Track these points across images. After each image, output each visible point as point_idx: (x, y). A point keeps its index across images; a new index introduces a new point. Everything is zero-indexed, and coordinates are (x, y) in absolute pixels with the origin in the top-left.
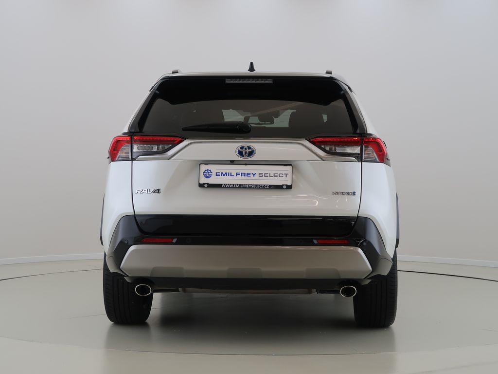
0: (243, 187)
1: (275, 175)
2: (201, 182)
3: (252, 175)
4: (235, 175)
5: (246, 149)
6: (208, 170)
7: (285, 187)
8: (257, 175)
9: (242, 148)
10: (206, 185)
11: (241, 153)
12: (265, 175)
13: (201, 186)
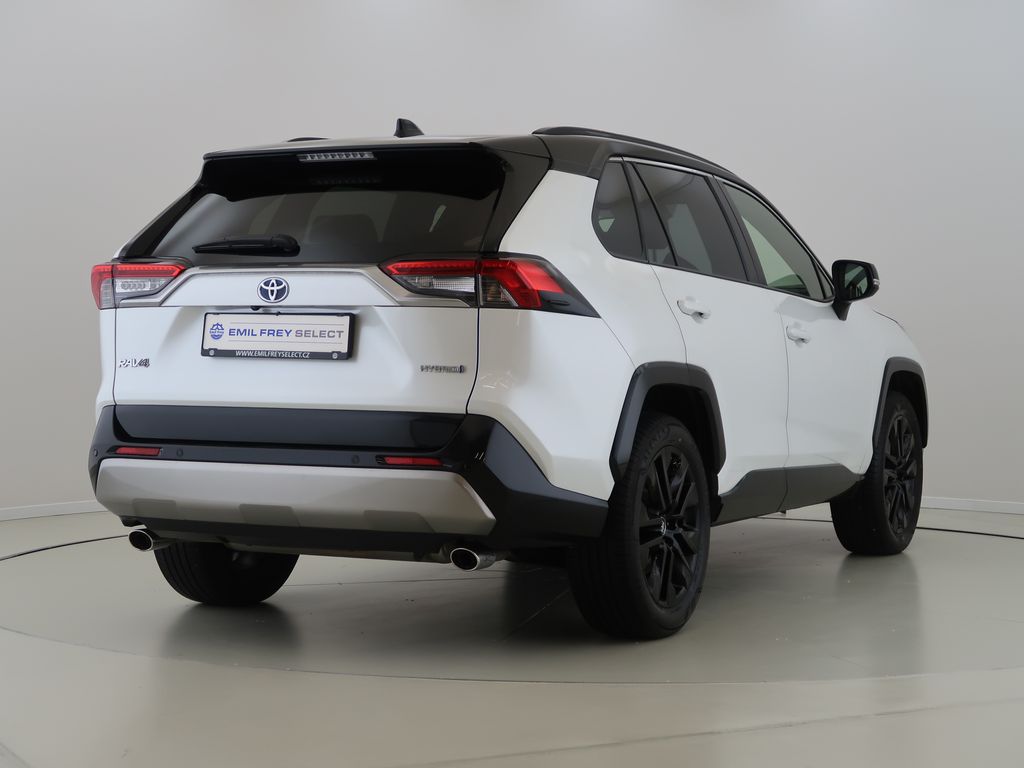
0: (268, 356)
1: (322, 335)
2: (206, 348)
3: (285, 334)
4: (256, 333)
5: (273, 285)
6: (218, 324)
7: (335, 356)
8: (294, 334)
9: (267, 284)
10: (212, 352)
11: (264, 293)
12: (307, 333)
13: (205, 353)
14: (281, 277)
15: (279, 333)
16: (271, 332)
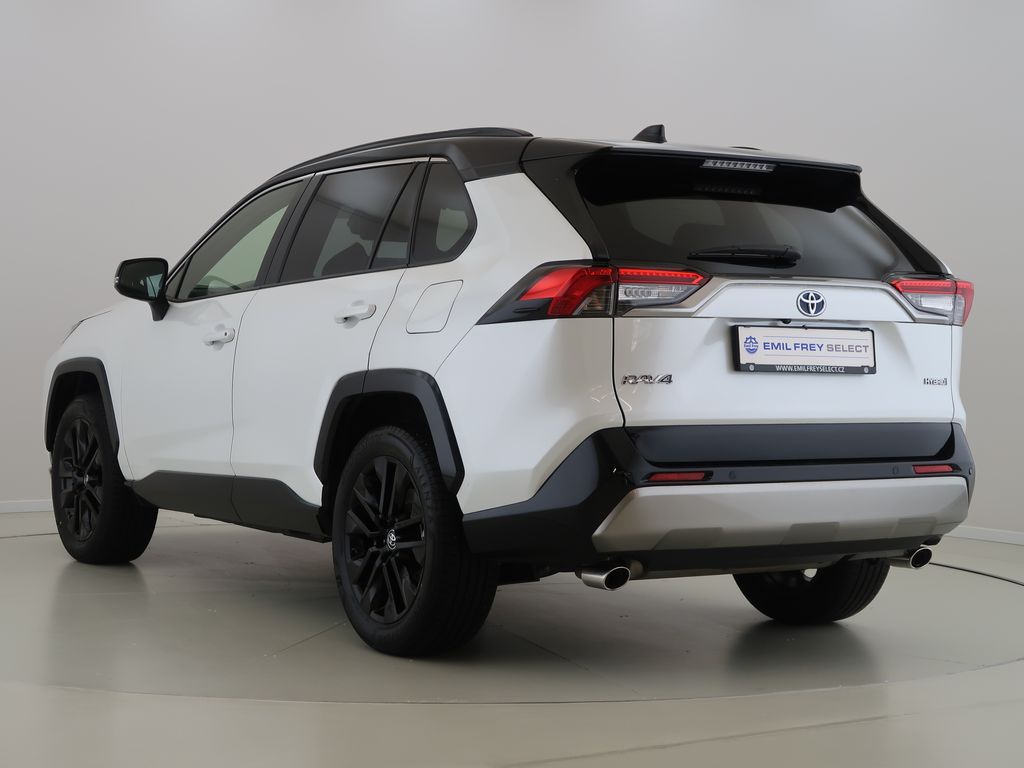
14: (819, 291)
15: (811, 347)
16: (804, 347)
